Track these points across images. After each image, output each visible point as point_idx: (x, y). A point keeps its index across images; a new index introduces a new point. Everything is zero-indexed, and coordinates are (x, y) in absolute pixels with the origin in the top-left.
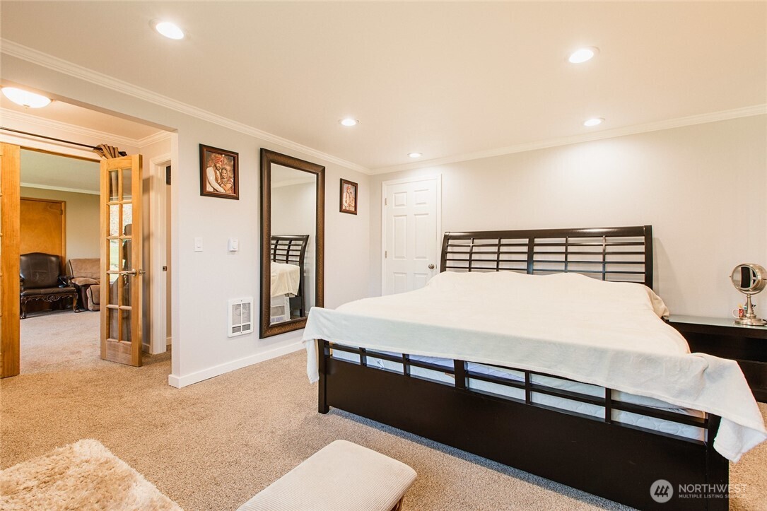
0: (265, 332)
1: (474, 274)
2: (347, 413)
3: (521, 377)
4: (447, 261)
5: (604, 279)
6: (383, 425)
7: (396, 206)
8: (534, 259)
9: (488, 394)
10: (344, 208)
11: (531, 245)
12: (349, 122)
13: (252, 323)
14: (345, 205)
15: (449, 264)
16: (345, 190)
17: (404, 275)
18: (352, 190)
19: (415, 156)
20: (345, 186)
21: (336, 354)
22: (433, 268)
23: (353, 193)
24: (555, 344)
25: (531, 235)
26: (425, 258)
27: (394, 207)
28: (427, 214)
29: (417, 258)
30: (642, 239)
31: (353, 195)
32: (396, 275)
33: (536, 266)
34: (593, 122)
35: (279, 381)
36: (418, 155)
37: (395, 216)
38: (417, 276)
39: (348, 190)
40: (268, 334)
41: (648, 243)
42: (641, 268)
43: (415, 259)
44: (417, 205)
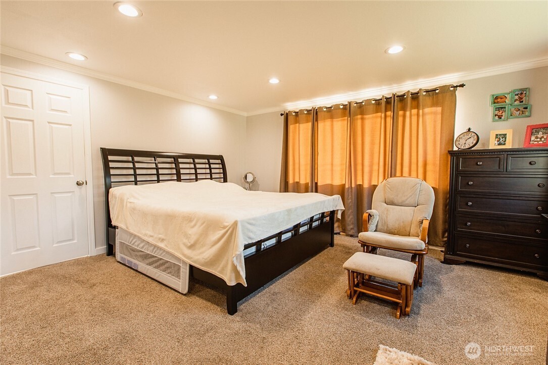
4: (112, 177)
7: (9, 104)
8: (181, 173)
11: (177, 163)
15: (114, 179)
17: (32, 197)
26: (69, 174)
29: (56, 174)
30: (219, 161)
34: (213, 97)
37: (8, 118)
41: (223, 163)
42: (222, 176)
43: (51, 176)
44: (51, 112)
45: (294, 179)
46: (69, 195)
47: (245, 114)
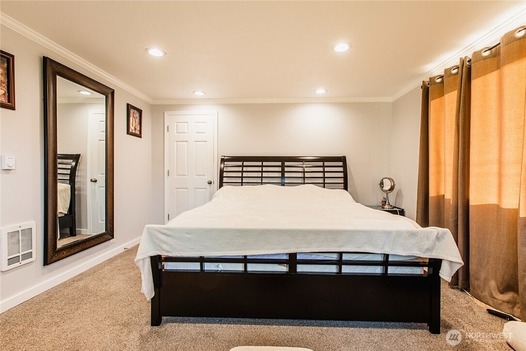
0: (52, 258)
1: (245, 187)
2: (181, 318)
3: (335, 257)
4: (224, 178)
5: (324, 187)
6: (219, 319)
7: (177, 133)
8: (285, 176)
9: (318, 274)
10: (131, 131)
11: (283, 166)
12: (156, 52)
13: (34, 251)
14: (132, 128)
15: (225, 180)
16: (131, 115)
17: (185, 190)
18: (137, 115)
19: (199, 94)
20: (132, 111)
21: (169, 266)
22: (210, 183)
23: (138, 118)
24: (363, 232)
25: (283, 160)
26: (204, 175)
27: (176, 134)
28: (206, 141)
29: (197, 175)
30: (341, 164)
31: (138, 120)
32: (178, 190)
33: (286, 181)
34: (321, 91)
35: (85, 306)
36: (203, 94)
37: (176, 141)
38: (197, 190)
39: (134, 115)
40: (55, 258)
41: (345, 166)
42: (342, 181)
43: (195, 177)
44: (197, 134)
45: (438, 190)
46: (204, 190)
47: (390, 99)
